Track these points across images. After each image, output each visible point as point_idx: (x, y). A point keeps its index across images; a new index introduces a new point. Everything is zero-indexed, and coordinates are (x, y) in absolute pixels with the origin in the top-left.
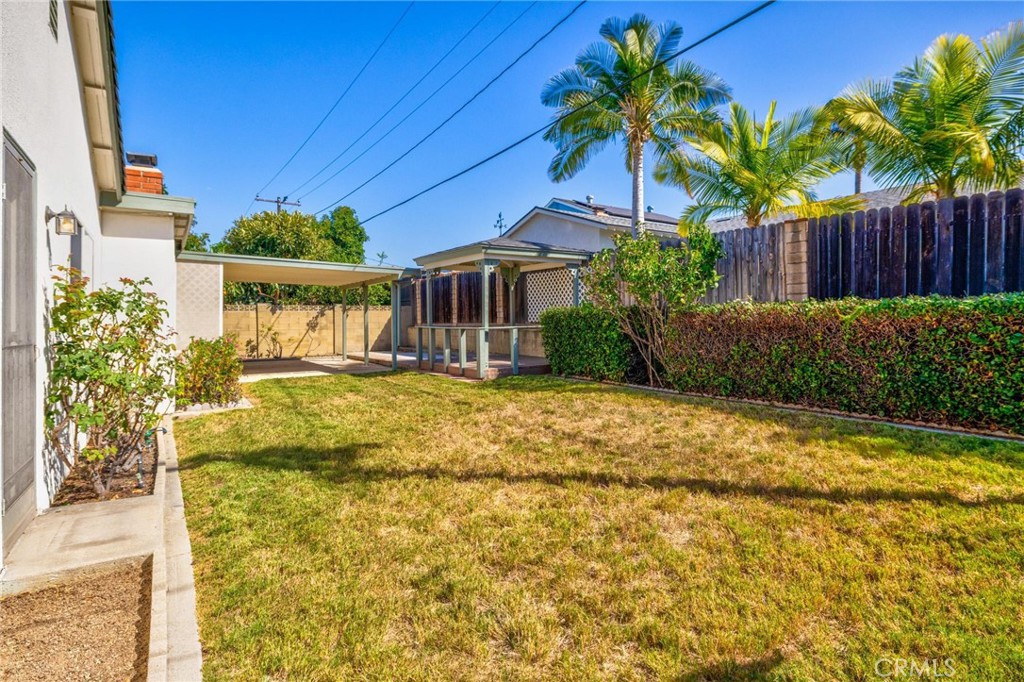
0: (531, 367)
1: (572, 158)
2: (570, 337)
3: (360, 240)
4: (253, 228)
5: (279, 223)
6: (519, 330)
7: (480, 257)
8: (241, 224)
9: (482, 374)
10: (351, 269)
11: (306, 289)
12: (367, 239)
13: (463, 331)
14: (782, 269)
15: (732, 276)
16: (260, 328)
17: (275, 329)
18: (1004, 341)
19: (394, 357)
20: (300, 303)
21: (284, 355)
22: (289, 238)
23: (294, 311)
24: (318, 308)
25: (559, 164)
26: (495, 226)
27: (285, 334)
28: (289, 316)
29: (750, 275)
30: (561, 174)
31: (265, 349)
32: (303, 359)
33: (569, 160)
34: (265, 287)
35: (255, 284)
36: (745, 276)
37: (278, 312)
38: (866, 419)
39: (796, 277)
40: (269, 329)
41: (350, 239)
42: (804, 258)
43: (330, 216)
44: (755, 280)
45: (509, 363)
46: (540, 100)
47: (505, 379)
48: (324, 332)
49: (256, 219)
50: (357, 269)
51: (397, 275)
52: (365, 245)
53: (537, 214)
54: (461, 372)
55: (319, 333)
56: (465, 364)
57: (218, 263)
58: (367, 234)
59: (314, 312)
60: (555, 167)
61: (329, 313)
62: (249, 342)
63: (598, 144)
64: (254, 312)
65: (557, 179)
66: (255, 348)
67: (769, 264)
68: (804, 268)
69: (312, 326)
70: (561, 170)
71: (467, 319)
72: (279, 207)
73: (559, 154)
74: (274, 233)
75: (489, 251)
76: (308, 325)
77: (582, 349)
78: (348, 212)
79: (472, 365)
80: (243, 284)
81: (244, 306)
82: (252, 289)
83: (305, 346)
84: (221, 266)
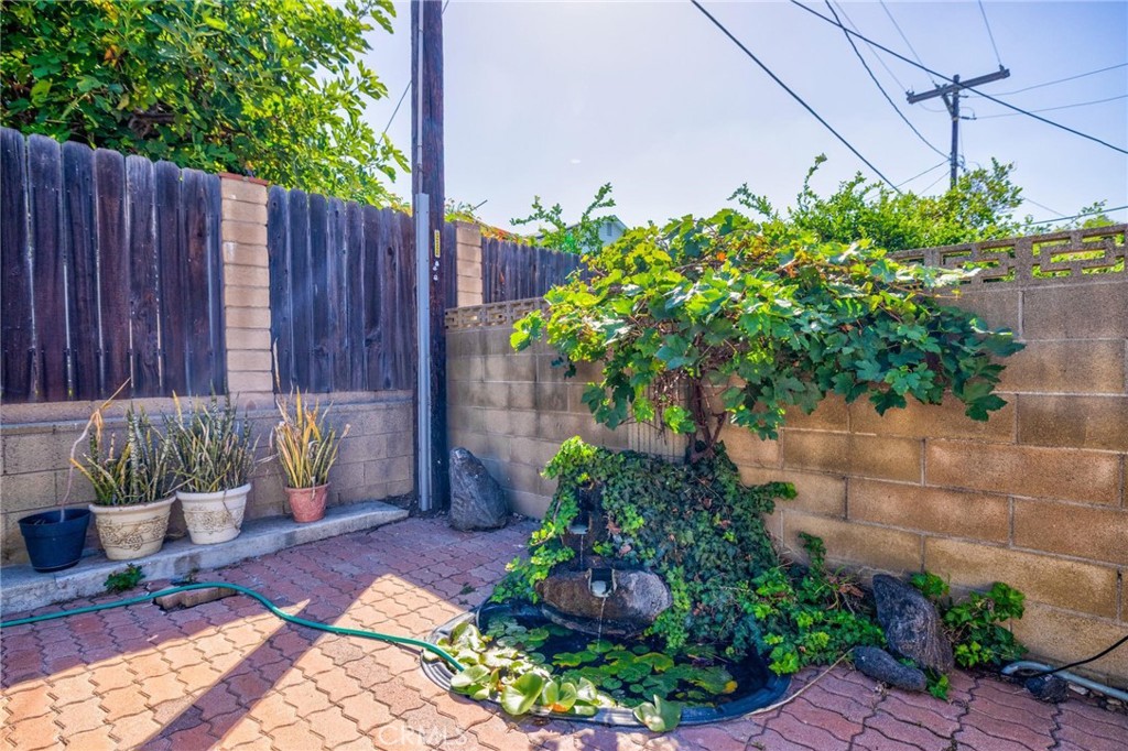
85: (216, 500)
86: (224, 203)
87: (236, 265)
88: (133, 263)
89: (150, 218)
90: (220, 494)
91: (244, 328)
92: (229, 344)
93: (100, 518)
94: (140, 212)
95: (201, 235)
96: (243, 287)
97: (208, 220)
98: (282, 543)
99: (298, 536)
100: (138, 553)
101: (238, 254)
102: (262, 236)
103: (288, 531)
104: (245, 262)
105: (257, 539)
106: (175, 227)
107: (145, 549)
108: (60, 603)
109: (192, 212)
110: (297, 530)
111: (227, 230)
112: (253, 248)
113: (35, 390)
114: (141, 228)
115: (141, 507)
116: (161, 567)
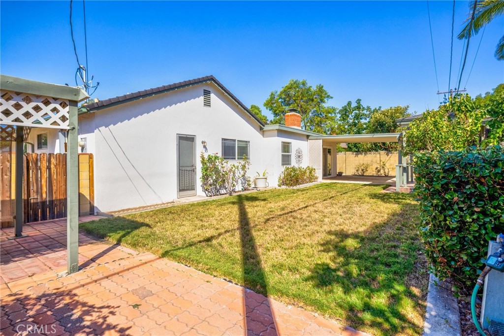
10: (371, 136)
17: (387, 163)
21: (389, 175)
28: (395, 156)
31: (383, 172)
34: (383, 144)
35: (379, 143)
37: (390, 155)
50: (375, 136)
62: (377, 168)
64: (379, 155)
66: (379, 171)
80: (373, 143)
82: (378, 145)
84: (321, 140)
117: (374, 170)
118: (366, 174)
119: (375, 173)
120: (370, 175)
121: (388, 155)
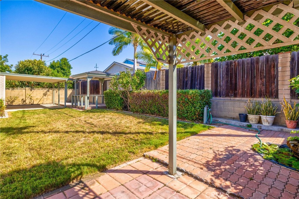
0: (102, 107)
1: (118, 49)
2: (110, 98)
3: (69, 68)
4: (24, 64)
5: (33, 63)
6: (98, 96)
7: (86, 76)
8: (20, 63)
9: (86, 108)
11: (44, 83)
12: (72, 68)
13: (82, 96)
14: (160, 82)
15: (151, 83)
16: (26, 95)
17: (31, 95)
18: (185, 100)
19: (65, 104)
20: (41, 88)
21: (34, 103)
22: (36, 68)
23: (39, 90)
24: (47, 89)
25: (115, 51)
26: (95, 67)
27: (35, 97)
28: (37, 91)
29: (154, 83)
30: (116, 54)
31: (28, 102)
32: (41, 105)
33: (117, 50)
34: (29, 83)
35: (25, 82)
36: (153, 83)
37: (33, 90)
38: (161, 118)
39: (163, 84)
40: (30, 95)
41: (66, 68)
42: (164, 79)
43: (60, 60)
44: (155, 84)
45: (95, 105)
46: (108, 33)
47: (93, 110)
48: (49, 97)
49: (25, 61)
51: (66, 80)
52: (71, 70)
53: (115, 64)
54: (81, 108)
55: (47, 97)
56: (82, 106)
57: (4, 75)
58: (72, 67)
59: (45, 90)
60: (114, 51)
61: (51, 91)
62: (22, 100)
63: (125, 46)
64: (25, 90)
65: (115, 55)
66: (25, 101)
67: (158, 80)
68: (164, 81)
69: (45, 95)
70: (116, 52)
71: (92, 93)
72: (41, 57)
73: (115, 48)
74: (31, 66)
75: (89, 75)
76: (43, 94)
77: (113, 102)
78: (66, 59)
79: (84, 106)
80: (20, 81)
81: (21, 88)
82: (24, 83)
83: (42, 101)
84: (5, 77)
85: (264, 117)
86: (279, 59)
87: (281, 72)
88: (261, 75)
89: (264, 66)
90: (265, 116)
91: (283, 85)
92: (279, 88)
93: (248, 116)
94: (262, 66)
95: (274, 67)
96: (283, 76)
97: (275, 64)
98: (280, 130)
99: (284, 130)
100: (252, 123)
101: (282, 69)
102: (289, 64)
103: (282, 128)
104: (284, 71)
105: (274, 127)
106: (268, 67)
107: (253, 122)
108: (240, 126)
109: (272, 63)
110: (284, 128)
111: (279, 65)
112: (286, 67)
113: (246, 95)
114: (262, 68)
115: (252, 115)
116: (255, 126)
117: (20, 100)
118: (14, 104)
119: (21, 103)
120: (17, 104)
121: (31, 91)
